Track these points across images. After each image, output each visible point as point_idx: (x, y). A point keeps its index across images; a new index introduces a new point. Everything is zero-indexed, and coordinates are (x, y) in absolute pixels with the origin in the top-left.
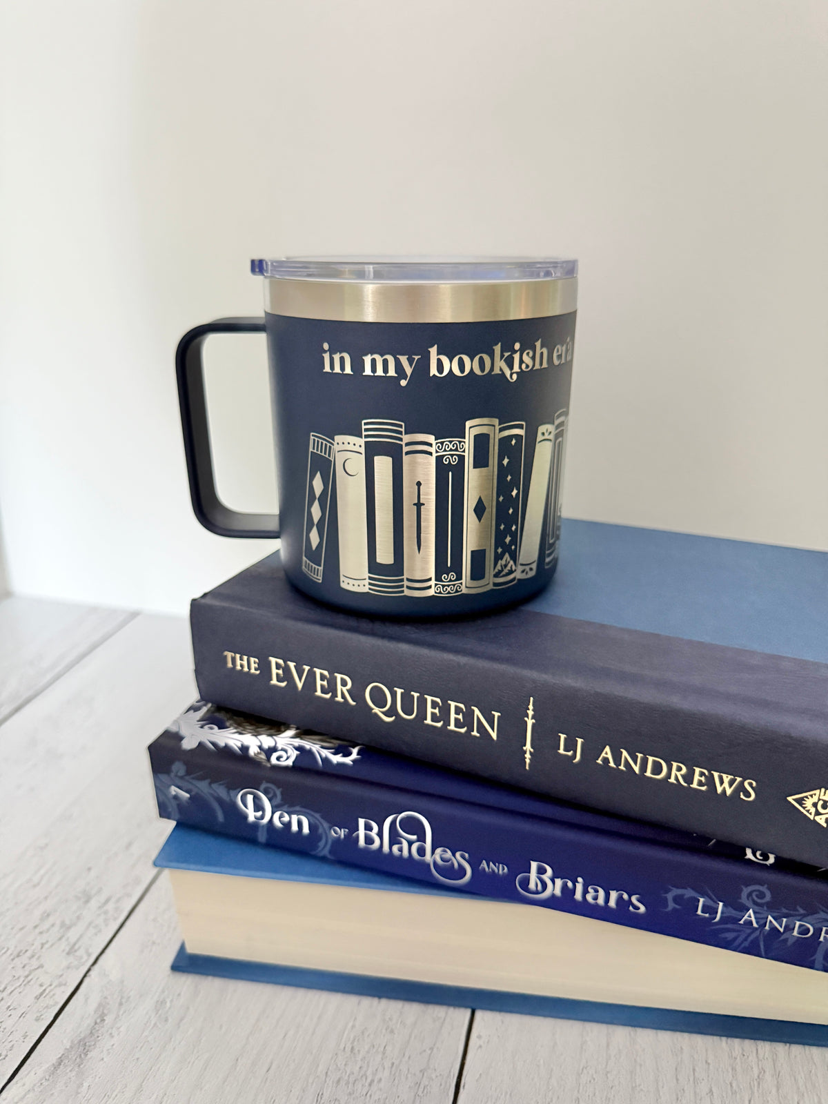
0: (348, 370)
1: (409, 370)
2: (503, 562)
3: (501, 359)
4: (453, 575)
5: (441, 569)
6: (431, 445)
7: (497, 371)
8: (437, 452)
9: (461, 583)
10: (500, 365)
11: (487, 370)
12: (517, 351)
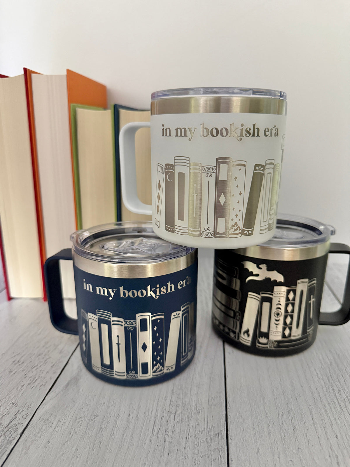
0: (91, 291)
1: (112, 294)
2: (157, 367)
3: (150, 291)
4: (134, 372)
5: (128, 369)
6: (122, 322)
7: (149, 295)
8: (125, 325)
9: (138, 375)
10: (150, 293)
11: (145, 295)
12: (158, 288)
